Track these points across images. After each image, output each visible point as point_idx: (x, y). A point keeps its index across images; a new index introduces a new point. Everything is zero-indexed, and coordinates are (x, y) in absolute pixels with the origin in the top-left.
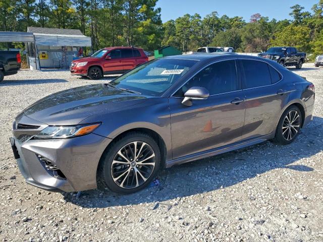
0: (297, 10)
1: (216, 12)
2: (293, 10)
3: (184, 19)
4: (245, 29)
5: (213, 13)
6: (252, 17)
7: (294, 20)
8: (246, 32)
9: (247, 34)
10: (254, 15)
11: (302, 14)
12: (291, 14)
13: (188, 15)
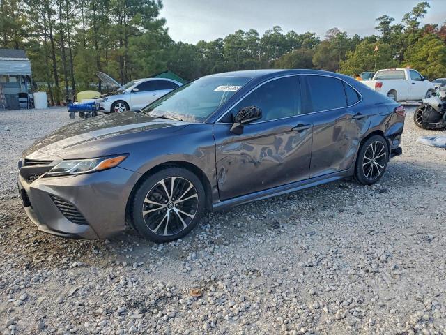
0: (385, 23)
1: (279, 27)
2: (379, 22)
3: (234, 37)
4: (318, 49)
5: (275, 27)
6: (327, 32)
7: (382, 35)
8: (319, 52)
9: (321, 55)
10: (331, 31)
11: (392, 28)
12: (377, 28)
13: (241, 32)
